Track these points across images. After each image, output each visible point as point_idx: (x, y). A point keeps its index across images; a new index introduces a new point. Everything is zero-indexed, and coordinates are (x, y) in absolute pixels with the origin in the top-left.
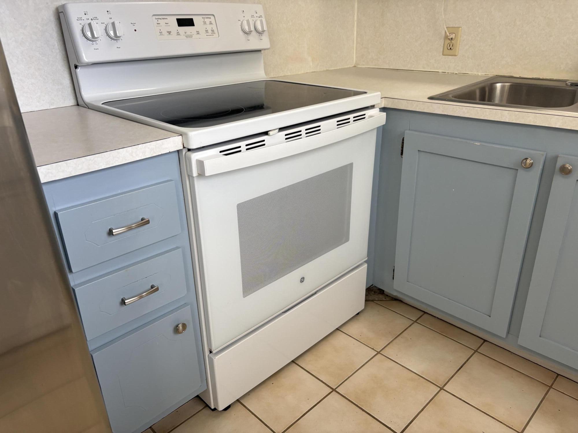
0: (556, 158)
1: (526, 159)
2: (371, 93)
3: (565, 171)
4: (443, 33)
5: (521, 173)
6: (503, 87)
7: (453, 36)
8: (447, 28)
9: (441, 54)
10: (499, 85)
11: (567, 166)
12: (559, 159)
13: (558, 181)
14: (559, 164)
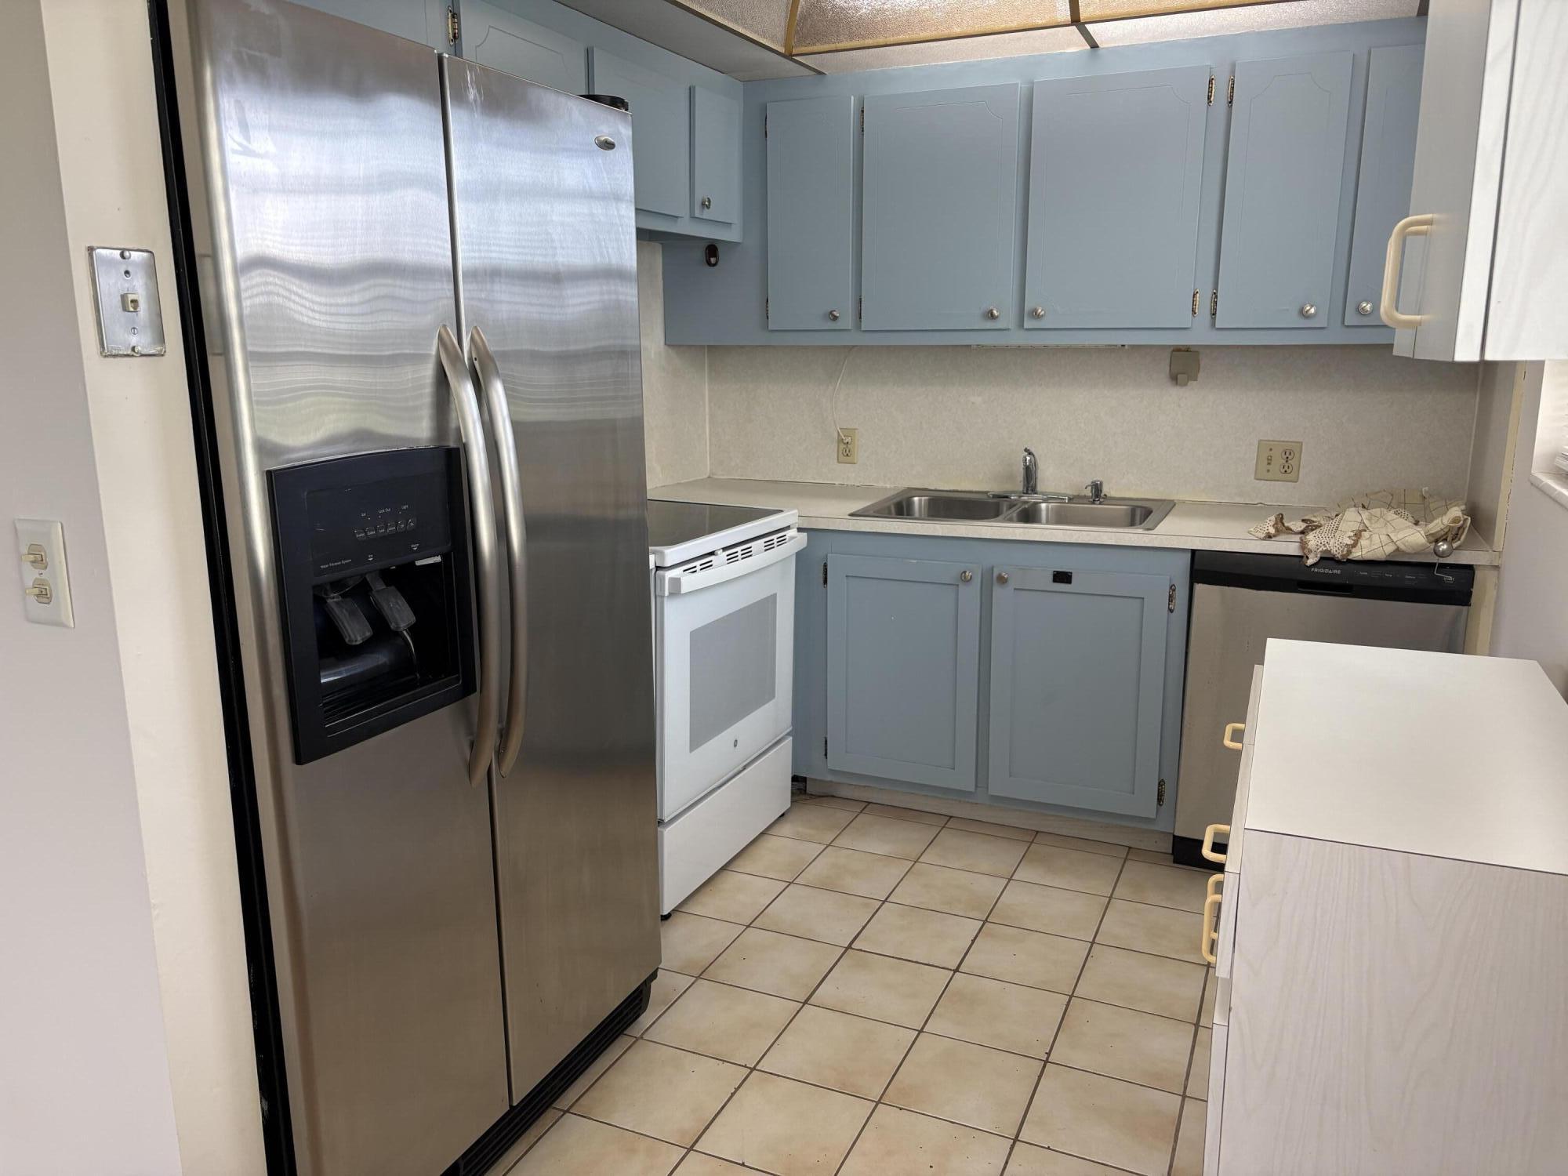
0: (992, 569)
1: (965, 572)
2: (788, 511)
3: (1002, 580)
4: (836, 435)
5: (962, 588)
6: (920, 501)
7: (849, 440)
8: (841, 429)
9: (836, 461)
10: (916, 499)
11: (1003, 574)
12: (995, 569)
13: (998, 591)
14: (995, 574)
